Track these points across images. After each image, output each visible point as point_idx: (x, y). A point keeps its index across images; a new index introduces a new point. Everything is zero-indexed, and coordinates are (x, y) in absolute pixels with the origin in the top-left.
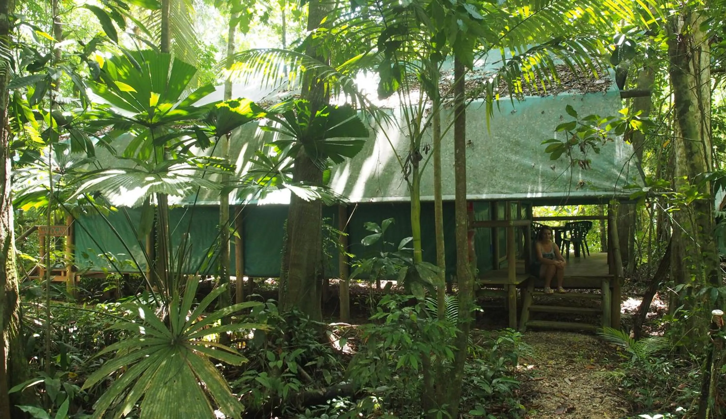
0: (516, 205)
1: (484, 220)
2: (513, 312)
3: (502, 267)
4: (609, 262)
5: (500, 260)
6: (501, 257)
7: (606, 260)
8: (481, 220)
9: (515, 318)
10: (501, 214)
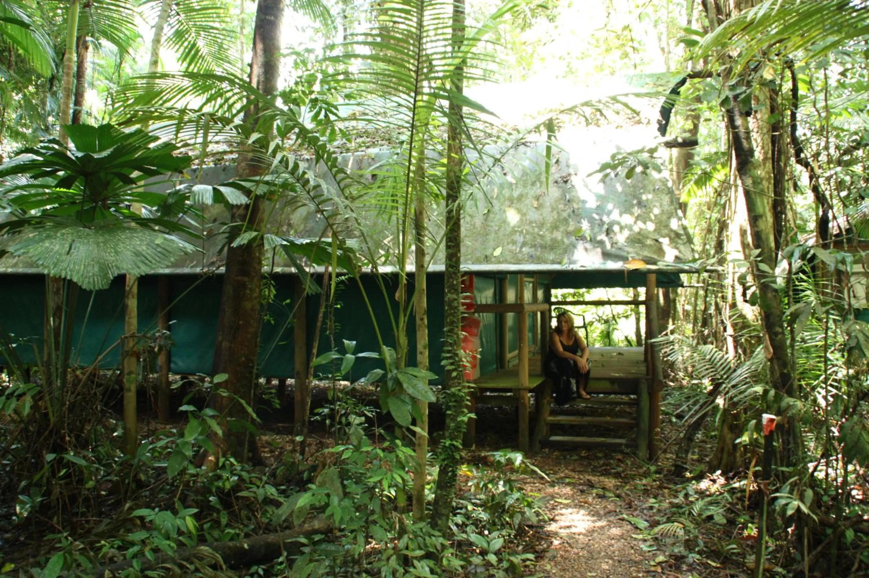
0: (531, 285)
1: (489, 303)
2: (524, 425)
3: (511, 365)
4: (646, 360)
5: (509, 356)
6: (510, 352)
7: (642, 358)
8: (484, 302)
9: (527, 433)
10: (511, 296)
